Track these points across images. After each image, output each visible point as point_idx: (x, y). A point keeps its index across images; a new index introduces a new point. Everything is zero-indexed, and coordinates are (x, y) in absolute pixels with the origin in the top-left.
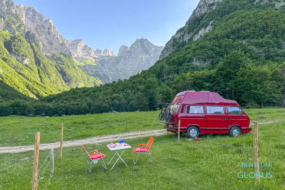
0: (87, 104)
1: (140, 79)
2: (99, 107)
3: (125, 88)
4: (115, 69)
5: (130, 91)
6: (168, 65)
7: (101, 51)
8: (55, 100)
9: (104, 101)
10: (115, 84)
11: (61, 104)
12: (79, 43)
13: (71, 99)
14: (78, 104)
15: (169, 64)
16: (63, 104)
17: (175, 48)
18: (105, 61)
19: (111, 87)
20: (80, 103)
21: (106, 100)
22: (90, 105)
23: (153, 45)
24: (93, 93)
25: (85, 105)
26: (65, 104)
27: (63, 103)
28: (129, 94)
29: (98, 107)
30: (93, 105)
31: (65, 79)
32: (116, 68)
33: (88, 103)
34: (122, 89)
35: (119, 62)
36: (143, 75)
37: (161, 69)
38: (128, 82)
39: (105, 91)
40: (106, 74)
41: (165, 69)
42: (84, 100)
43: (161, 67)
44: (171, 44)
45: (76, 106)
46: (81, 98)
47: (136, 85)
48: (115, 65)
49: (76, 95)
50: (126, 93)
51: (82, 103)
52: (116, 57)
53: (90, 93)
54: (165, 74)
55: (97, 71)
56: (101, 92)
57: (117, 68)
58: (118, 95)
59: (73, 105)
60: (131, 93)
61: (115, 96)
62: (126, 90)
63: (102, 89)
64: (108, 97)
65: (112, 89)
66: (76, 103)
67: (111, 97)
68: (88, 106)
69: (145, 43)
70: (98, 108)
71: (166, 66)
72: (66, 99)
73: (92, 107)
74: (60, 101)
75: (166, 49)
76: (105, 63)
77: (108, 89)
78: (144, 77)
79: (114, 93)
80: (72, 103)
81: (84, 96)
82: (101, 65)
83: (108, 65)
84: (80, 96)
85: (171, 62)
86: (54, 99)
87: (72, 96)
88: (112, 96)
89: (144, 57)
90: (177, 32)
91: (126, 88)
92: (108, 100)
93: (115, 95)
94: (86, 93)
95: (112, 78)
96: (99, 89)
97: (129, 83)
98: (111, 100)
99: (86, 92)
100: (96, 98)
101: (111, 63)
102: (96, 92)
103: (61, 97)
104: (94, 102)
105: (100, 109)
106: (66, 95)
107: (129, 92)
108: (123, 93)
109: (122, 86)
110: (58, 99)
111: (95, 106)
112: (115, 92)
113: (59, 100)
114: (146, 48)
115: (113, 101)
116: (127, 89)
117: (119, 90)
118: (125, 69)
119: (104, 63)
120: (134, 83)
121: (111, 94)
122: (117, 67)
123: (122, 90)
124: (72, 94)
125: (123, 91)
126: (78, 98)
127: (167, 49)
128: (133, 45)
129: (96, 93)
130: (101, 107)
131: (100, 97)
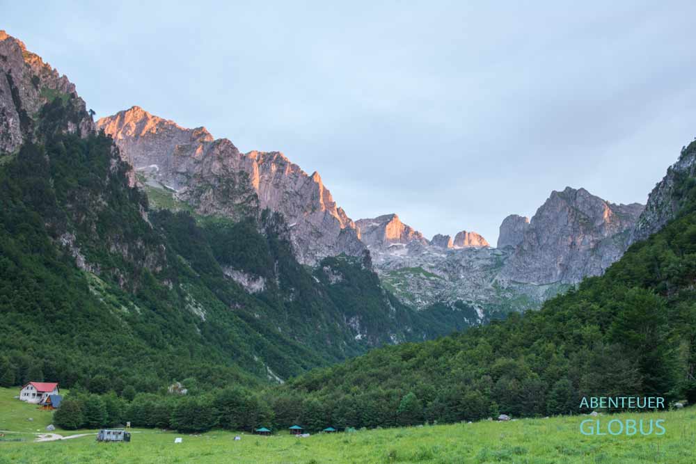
0: (417, 394)
1: (580, 306)
2: (455, 402)
3: (531, 336)
4: (490, 286)
5: (551, 345)
6: (675, 252)
7: (447, 238)
8: (327, 383)
9: (467, 382)
10: (497, 327)
11: (343, 396)
12: (387, 223)
13: (370, 379)
14: (389, 396)
15: (681, 250)
16: (348, 396)
17: (685, 200)
18: (461, 265)
19: (486, 338)
20: (396, 391)
21: (473, 381)
22: (424, 397)
23: (607, 203)
24: (432, 360)
25: (411, 397)
26: (353, 395)
27: (348, 392)
28: (548, 357)
29: (450, 403)
30: (435, 395)
31: (354, 325)
32: (494, 281)
33: (418, 391)
34: (523, 341)
35: (502, 264)
36: (590, 293)
37: (653, 266)
38: (540, 317)
39: (469, 352)
40: (464, 302)
41: (667, 266)
42: (407, 382)
43: (651, 260)
44: (667, 190)
45: (384, 401)
46: (399, 375)
47: (571, 326)
48: (491, 273)
49: (382, 368)
50: (538, 355)
51: (401, 390)
52: (494, 249)
53: (425, 360)
54: (668, 284)
55: (439, 296)
56: (457, 356)
57: (496, 281)
58: (512, 360)
59: (376, 397)
60: (554, 355)
61: (504, 367)
62: (535, 343)
63: (457, 344)
64: (480, 370)
65: (490, 342)
66: (384, 392)
67: (488, 369)
68: (419, 401)
69: (580, 200)
70: (450, 406)
71: (670, 255)
72: (358, 382)
73: (430, 403)
74: (340, 387)
75: (651, 207)
76: (461, 271)
77: (476, 344)
78: (595, 299)
79: (499, 357)
80: (373, 392)
81: (407, 371)
82: (450, 277)
83: (471, 274)
84: (396, 371)
85: (687, 243)
86: (325, 383)
87: (373, 371)
88: (493, 367)
89: (579, 240)
90: (682, 153)
91: (536, 339)
92: (480, 378)
93: (501, 362)
94: (413, 361)
95: (485, 312)
96: (450, 346)
97: (546, 320)
98: (489, 378)
99: (411, 357)
100: (443, 374)
101: (478, 268)
102: (440, 355)
103: (343, 375)
104: (437, 387)
105: (457, 411)
106: (356, 369)
107: (547, 349)
108: (526, 354)
109: (523, 332)
110: (334, 382)
111: (441, 401)
112: (502, 353)
113: (337, 385)
114: (584, 214)
115: (495, 382)
116: (539, 340)
117: (514, 346)
118: (521, 281)
119: (458, 272)
120: (560, 320)
121: (490, 360)
122: (497, 277)
123: (522, 345)
124: (373, 367)
125: (528, 347)
126: (391, 378)
127: (657, 207)
128: (540, 211)
129: (441, 359)
130: (459, 403)
131: (453, 371)
